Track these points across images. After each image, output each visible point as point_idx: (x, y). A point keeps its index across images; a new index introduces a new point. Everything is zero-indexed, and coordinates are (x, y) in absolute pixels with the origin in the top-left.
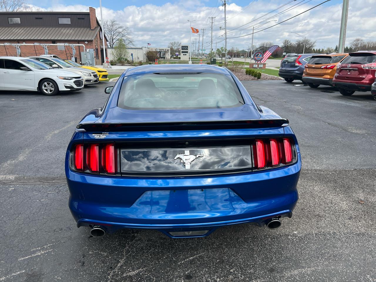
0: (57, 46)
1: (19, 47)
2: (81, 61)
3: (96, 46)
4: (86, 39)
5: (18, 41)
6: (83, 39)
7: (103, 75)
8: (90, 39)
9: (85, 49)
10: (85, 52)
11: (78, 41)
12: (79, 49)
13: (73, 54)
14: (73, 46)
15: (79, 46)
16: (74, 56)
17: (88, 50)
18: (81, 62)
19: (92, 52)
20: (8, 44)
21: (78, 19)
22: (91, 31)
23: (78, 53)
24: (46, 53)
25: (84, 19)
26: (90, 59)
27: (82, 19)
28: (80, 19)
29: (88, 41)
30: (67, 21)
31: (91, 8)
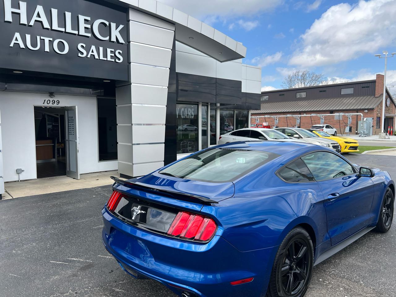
0: (334, 115)
1: (299, 118)
2: (357, 130)
3: (378, 114)
4: (367, 107)
5: (300, 113)
6: (363, 108)
7: (350, 147)
8: (371, 107)
9: (362, 118)
10: (362, 121)
11: (357, 110)
12: (357, 118)
13: (348, 123)
14: (349, 115)
15: (357, 115)
16: (348, 126)
17: (365, 119)
18: (356, 132)
19: (370, 121)
20: (290, 116)
21: (362, 88)
22: (374, 99)
23: (355, 122)
24: (321, 123)
25: (369, 87)
26: (366, 128)
27: (367, 87)
28: (365, 87)
29: (368, 109)
30: (350, 91)
31: (378, 76)
